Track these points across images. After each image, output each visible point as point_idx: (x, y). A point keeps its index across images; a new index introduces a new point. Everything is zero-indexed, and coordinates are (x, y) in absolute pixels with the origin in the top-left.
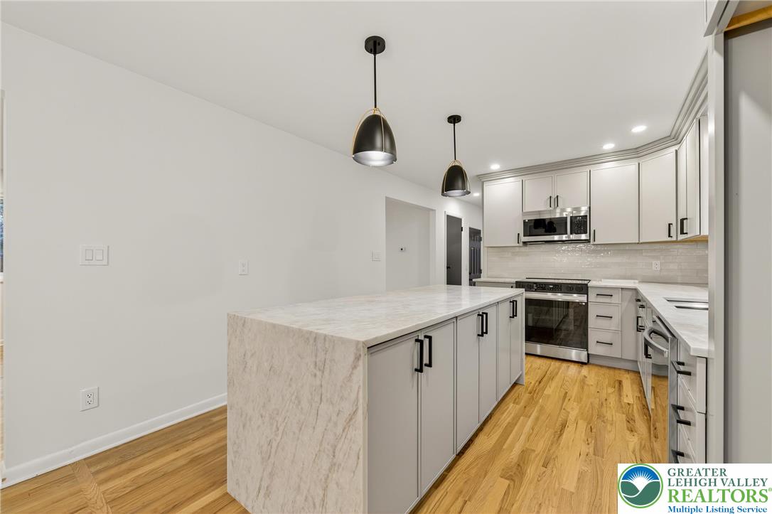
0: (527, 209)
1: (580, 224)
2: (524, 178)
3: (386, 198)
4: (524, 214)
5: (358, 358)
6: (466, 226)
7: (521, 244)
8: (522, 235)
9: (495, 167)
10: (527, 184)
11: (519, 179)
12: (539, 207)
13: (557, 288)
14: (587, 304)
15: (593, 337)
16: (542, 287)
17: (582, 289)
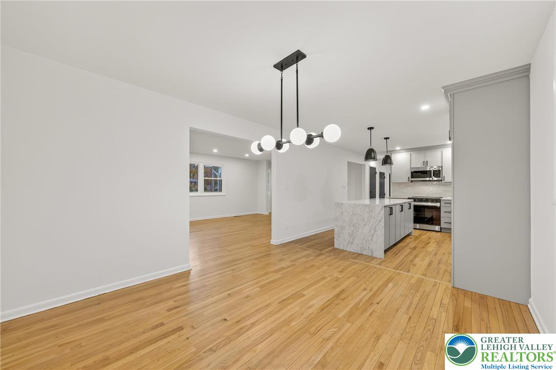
0: (412, 167)
1: (437, 173)
2: (411, 153)
3: (348, 162)
4: (411, 168)
5: (381, 210)
6: (378, 171)
7: (410, 182)
8: (410, 178)
9: (398, 148)
10: (413, 155)
11: (409, 153)
12: (418, 165)
13: (427, 200)
14: (440, 207)
15: (443, 220)
16: (421, 200)
17: (438, 200)
